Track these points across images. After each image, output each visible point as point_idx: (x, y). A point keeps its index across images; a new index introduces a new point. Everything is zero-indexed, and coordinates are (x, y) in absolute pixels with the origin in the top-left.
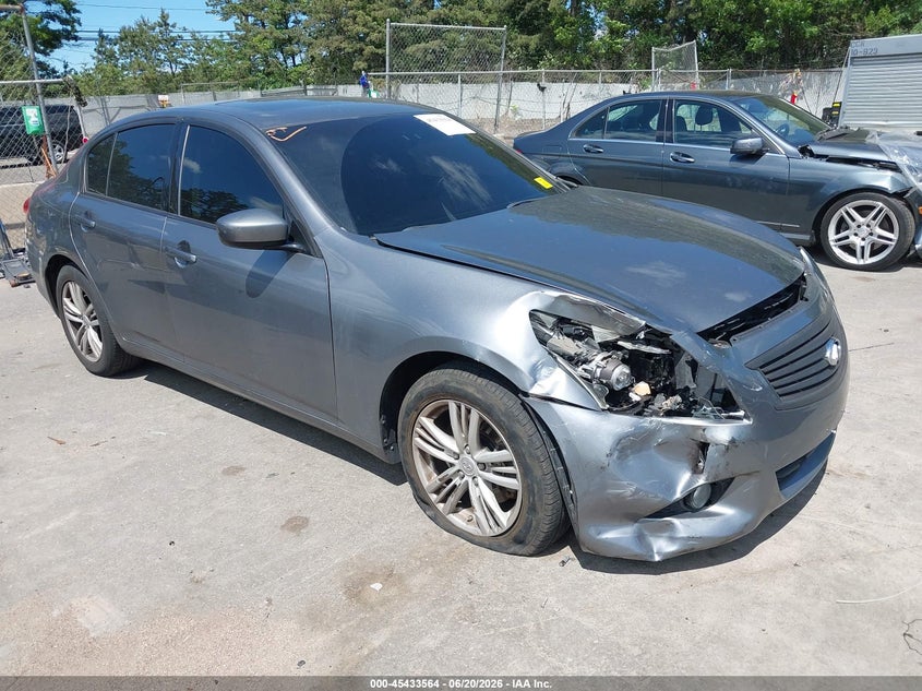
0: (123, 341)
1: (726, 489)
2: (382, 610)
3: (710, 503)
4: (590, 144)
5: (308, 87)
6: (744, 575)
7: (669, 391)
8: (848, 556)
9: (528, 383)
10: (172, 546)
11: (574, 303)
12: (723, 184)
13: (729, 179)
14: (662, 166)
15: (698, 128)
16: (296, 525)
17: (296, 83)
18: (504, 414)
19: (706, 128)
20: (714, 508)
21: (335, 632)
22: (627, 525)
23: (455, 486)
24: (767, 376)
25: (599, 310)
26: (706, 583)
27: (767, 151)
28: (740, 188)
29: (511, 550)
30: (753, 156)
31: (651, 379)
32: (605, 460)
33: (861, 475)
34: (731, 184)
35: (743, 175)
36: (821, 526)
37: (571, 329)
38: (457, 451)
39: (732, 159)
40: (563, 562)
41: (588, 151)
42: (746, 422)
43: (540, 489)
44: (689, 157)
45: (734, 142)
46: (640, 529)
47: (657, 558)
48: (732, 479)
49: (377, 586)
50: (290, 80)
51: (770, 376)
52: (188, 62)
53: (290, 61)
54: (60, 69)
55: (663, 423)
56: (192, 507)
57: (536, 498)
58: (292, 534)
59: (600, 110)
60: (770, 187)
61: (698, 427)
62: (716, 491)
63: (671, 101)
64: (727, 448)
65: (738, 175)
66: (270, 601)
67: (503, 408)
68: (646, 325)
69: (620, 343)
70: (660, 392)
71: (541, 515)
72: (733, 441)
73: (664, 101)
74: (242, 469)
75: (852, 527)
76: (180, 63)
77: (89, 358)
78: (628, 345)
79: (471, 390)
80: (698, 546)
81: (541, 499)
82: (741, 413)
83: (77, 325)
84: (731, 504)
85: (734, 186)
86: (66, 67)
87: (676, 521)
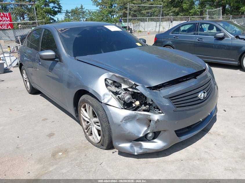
0: (33, 85)
1: (159, 135)
2: (58, 160)
3: (154, 138)
4: (175, 36)
5: (117, 23)
6: (164, 162)
7: (145, 104)
8: (200, 159)
9: (102, 99)
10: (18, 138)
11: (117, 77)
12: (212, 47)
13: (214, 46)
14: (195, 42)
15: (209, 31)
16: (51, 135)
17: (114, 22)
18: (96, 108)
19: (212, 31)
20: (155, 140)
21: (42, 165)
22: (128, 143)
23: (90, 128)
24: (172, 101)
25: (122, 79)
26: (151, 163)
27: (226, 37)
28: (217, 48)
29: (101, 147)
30: (221, 38)
31: (140, 100)
32: (120, 123)
33: (219, 135)
34: (214, 47)
35: (218, 44)
36: (197, 149)
37: (116, 84)
38: (89, 118)
39: (215, 40)
40: (113, 152)
41: (175, 38)
42: (162, 114)
43: (105, 130)
44: (202, 39)
45: (215, 35)
46: (131, 144)
47: (136, 154)
48: (160, 132)
49: (60, 154)
50: (112, 22)
51: (173, 101)
52: (87, 17)
53: (112, 17)
54: (57, 20)
55: (138, 113)
56: (29, 128)
57: (104, 133)
58: (48, 137)
59: (179, 26)
60: (226, 48)
61: (148, 115)
62: (156, 135)
63: (198, 23)
64: (156, 122)
65: (216, 44)
66: (32, 155)
67: (96, 106)
68: (135, 84)
69: (128, 89)
70: (143, 104)
71: (106, 138)
72: (158, 120)
73: (197, 23)
74: (47, 119)
75: (206, 150)
76: (85, 18)
77: (28, 89)
78: (130, 90)
79: (89, 101)
80: (148, 152)
81: (105, 133)
82: (161, 112)
83: (26, 81)
84: (161, 140)
85: (215, 48)
86: (58, 19)
87: (142, 143)
